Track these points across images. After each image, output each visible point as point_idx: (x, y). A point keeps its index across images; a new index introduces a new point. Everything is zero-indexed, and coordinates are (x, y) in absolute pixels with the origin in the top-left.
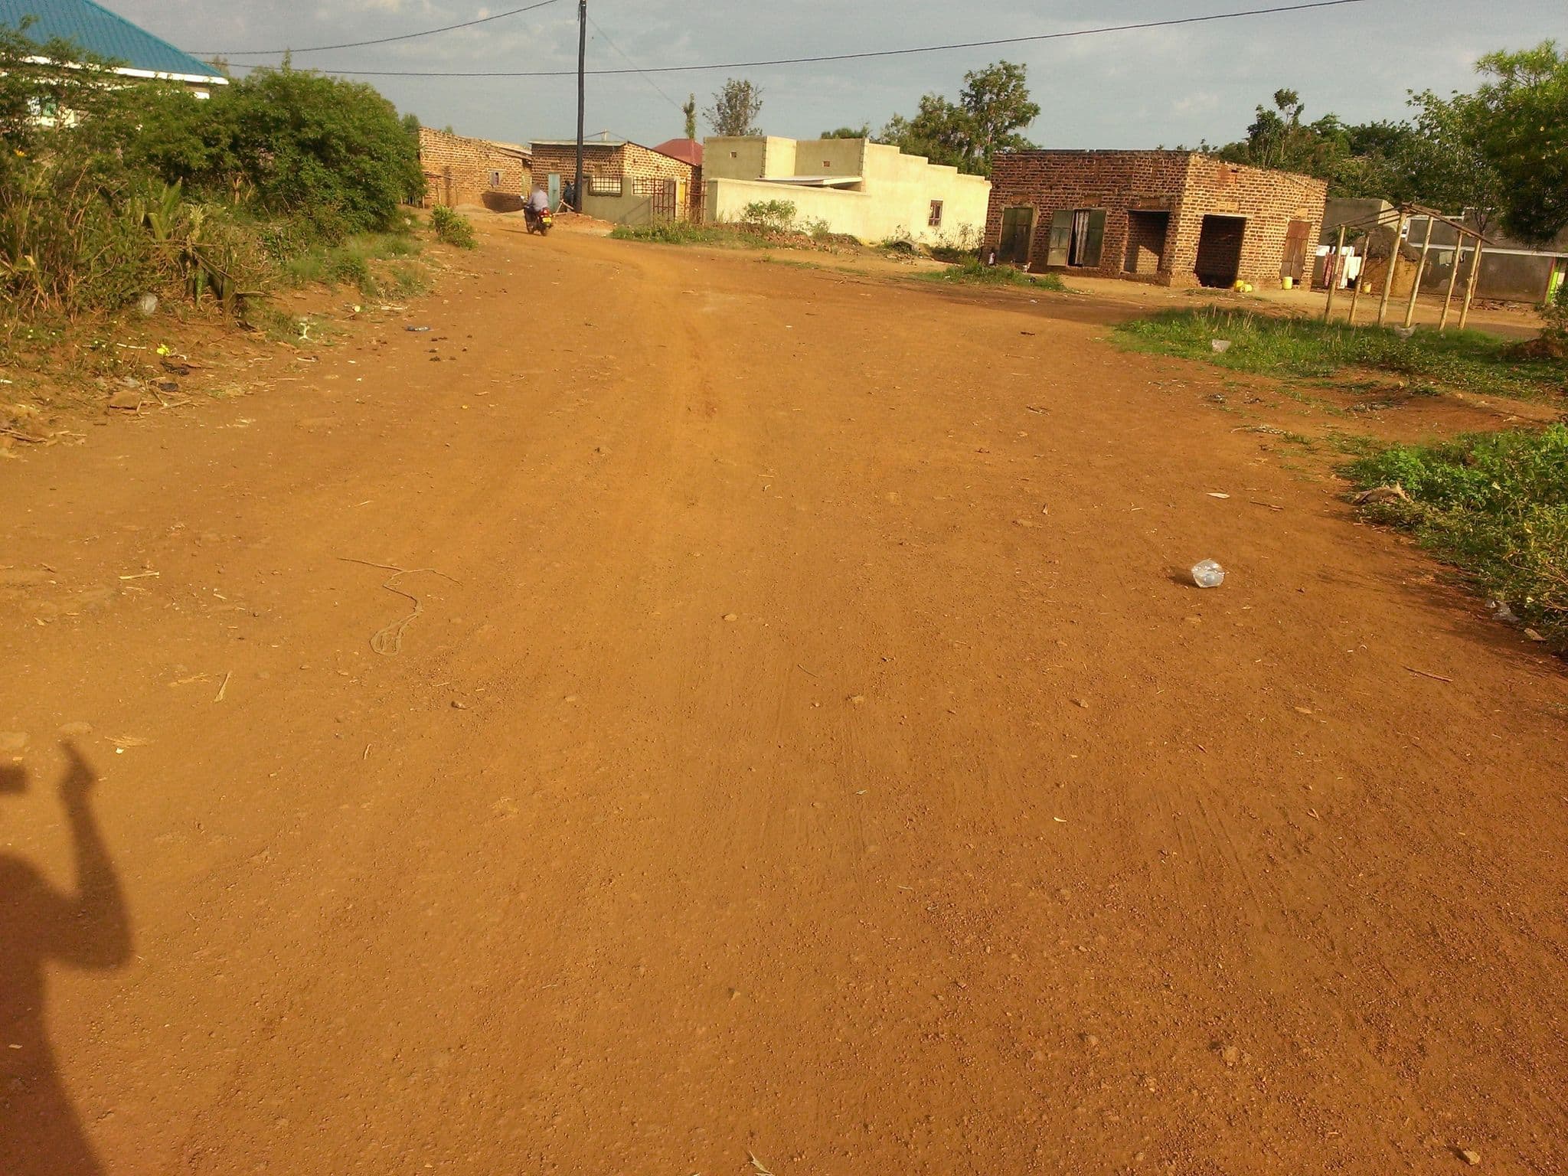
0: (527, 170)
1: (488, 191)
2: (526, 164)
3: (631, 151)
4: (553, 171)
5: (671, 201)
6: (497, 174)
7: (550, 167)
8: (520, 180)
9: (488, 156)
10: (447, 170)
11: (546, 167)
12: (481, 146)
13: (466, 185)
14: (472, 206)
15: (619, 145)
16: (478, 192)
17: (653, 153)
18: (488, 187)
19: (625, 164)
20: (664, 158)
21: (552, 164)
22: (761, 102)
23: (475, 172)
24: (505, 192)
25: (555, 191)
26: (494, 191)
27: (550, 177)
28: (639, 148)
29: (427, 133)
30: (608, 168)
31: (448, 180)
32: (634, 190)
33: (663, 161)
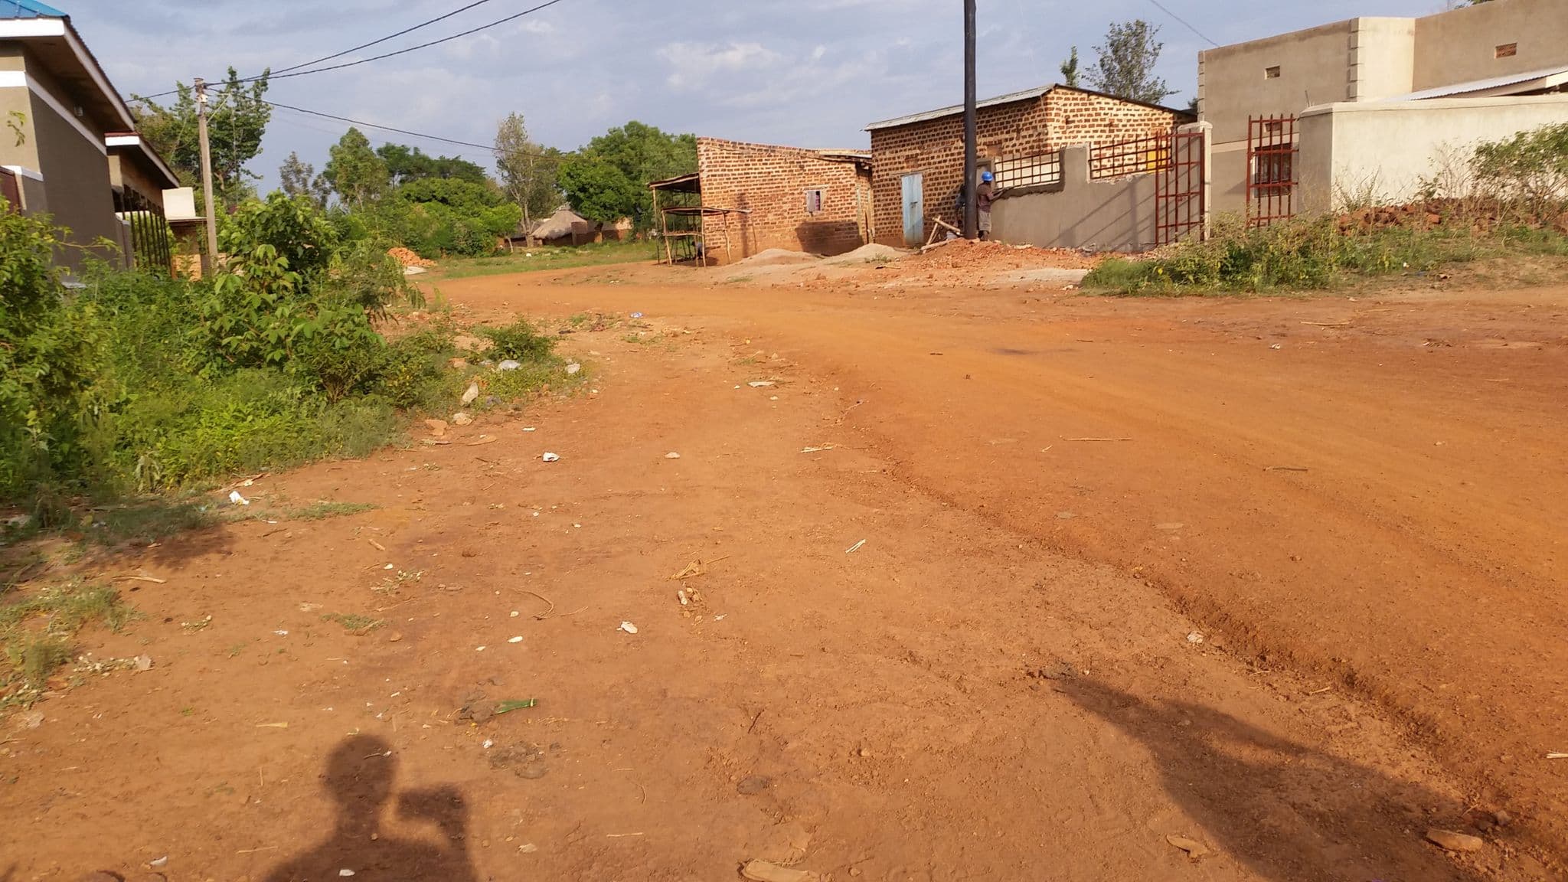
0: (864, 180)
1: (805, 223)
2: (863, 168)
3: (1061, 102)
4: (909, 170)
5: (1195, 180)
6: (818, 193)
7: (905, 165)
8: (854, 196)
9: (802, 167)
10: (741, 199)
11: (898, 165)
12: (791, 154)
13: (771, 217)
14: (779, 252)
15: (1039, 93)
16: (790, 227)
17: (1101, 99)
18: (805, 216)
19: (1050, 129)
20: (1122, 107)
21: (908, 158)
22: (1160, 45)
23: (785, 195)
24: (830, 220)
25: (913, 204)
26: (815, 221)
27: (905, 181)
28: (1076, 95)
29: (709, 147)
30: (1016, 142)
31: (743, 216)
32: (1091, 171)
33: (1121, 113)
